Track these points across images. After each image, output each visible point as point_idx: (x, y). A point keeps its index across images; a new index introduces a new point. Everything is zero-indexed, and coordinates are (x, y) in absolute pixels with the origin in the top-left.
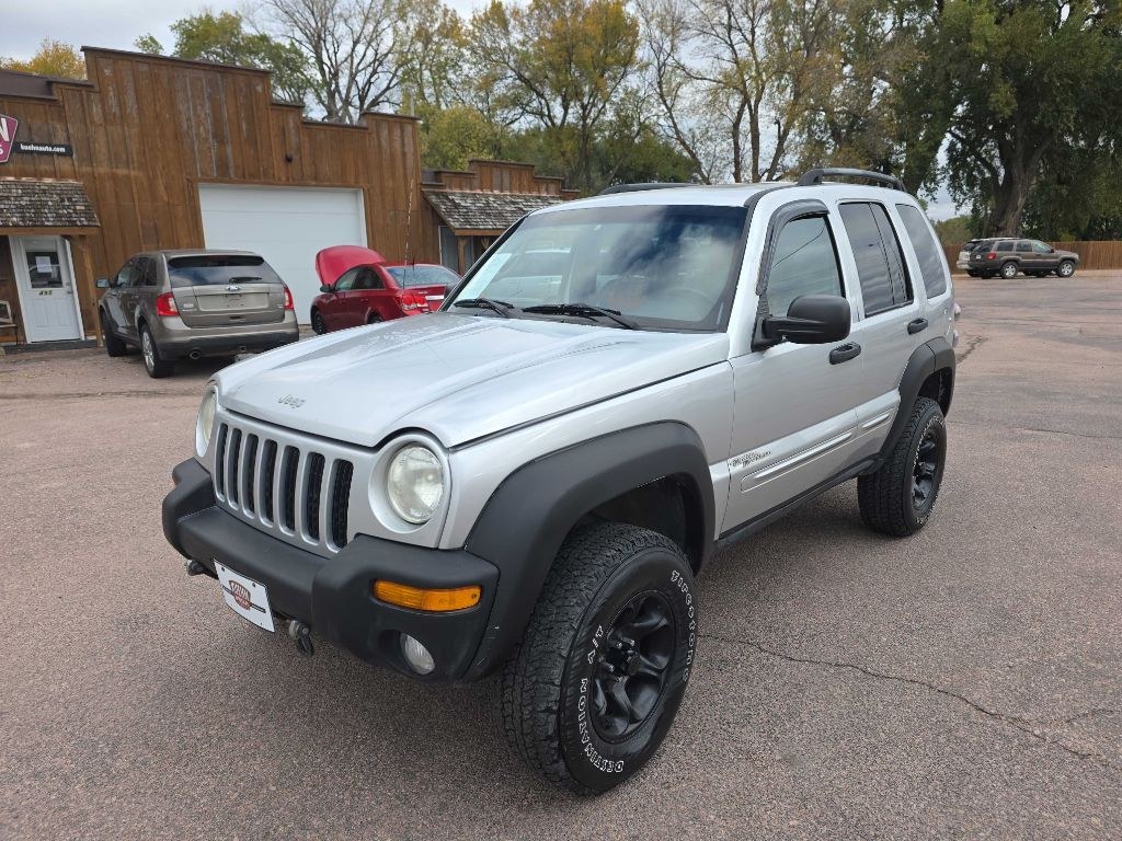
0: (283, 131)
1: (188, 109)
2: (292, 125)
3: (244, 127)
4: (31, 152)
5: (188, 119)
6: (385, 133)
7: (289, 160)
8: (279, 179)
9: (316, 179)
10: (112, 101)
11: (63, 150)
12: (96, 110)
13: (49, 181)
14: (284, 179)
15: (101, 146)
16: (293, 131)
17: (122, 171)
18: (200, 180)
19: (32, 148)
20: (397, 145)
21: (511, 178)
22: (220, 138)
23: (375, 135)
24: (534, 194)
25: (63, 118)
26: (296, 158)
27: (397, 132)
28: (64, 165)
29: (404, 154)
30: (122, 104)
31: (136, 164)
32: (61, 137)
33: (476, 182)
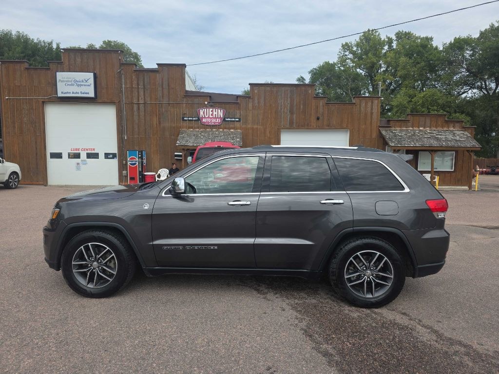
0: (317, 107)
1: (282, 102)
2: (321, 104)
3: (302, 107)
4: (228, 121)
5: (281, 106)
6: (363, 105)
7: (318, 119)
8: (313, 126)
9: (328, 126)
10: (256, 101)
11: (238, 120)
12: (250, 105)
13: (232, 130)
14: (315, 127)
15: (250, 118)
16: (321, 107)
17: (255, 127)
18: (283, 129)
19: (229, 119)
20: (369, 110)
21: (431, 121)
22: (292, 112)
23: (358, 106)
24: (445, 129)
25: (239, 109)
26: (321, 118)
27: (369, 104)
28: (238, 125)
29: (372, 113)
30: (259, 102)
31: (260, 124)
32: (238, 116)
33: (409, 124)
